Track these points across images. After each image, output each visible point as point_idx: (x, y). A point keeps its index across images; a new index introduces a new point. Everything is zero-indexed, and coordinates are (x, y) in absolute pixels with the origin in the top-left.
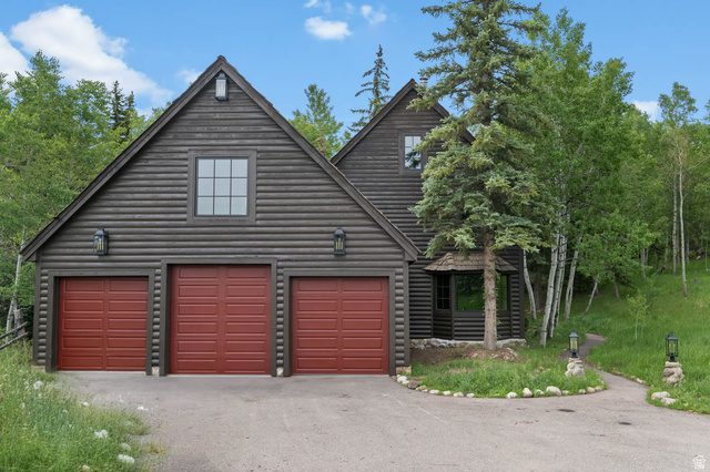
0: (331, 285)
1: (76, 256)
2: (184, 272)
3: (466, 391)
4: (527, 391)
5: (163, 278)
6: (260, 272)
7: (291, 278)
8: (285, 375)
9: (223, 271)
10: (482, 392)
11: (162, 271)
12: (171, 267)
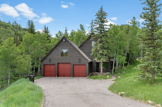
0: (78, 66)
1: (46, 62)
2: (60, 64)
3: (93, 79)
4: (99, 79)
5: (57, 65)
6: (69, 64)
7: (73, 65)
8: (72, 77)
9: (64, 64)
10: (94, 79)
11: (57, 64)
12: (58, 63)
